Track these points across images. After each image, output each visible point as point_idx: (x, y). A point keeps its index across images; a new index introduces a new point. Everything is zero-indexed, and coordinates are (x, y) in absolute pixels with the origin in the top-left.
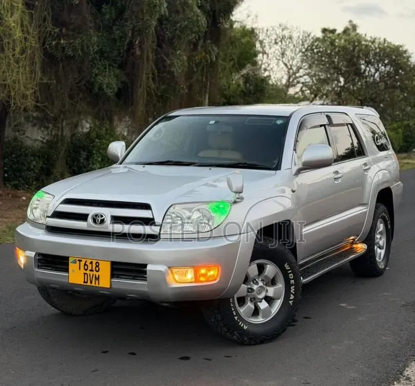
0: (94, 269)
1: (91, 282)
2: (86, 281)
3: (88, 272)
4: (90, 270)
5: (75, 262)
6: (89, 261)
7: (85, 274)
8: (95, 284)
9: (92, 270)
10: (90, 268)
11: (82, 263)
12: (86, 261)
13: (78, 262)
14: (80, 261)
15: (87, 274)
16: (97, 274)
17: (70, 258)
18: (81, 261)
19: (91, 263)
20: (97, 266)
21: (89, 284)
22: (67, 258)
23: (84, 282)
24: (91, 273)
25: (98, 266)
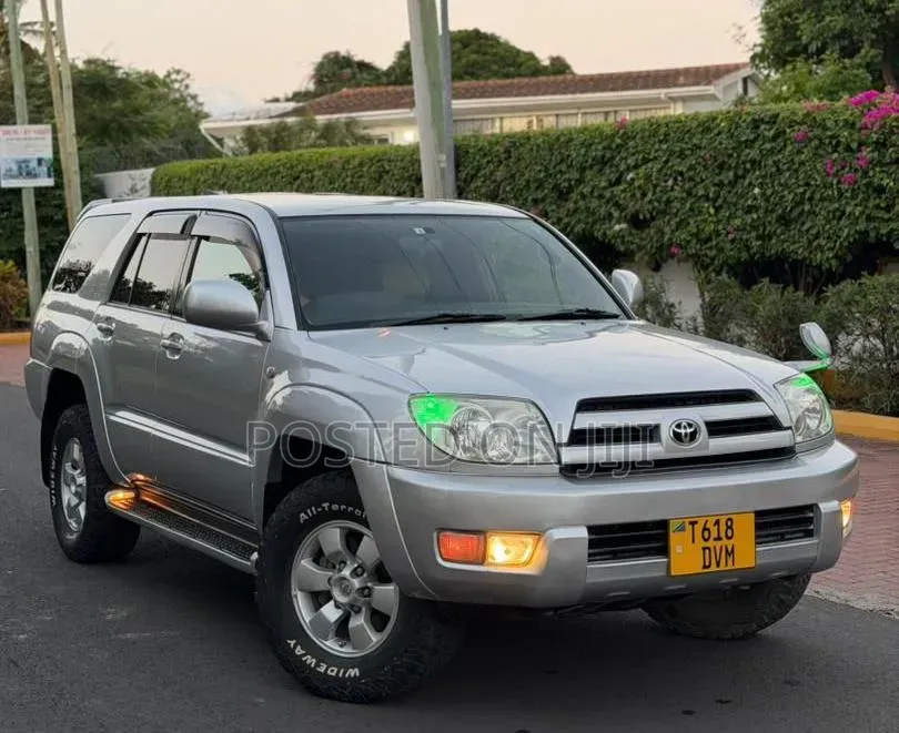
0: (723, 534)
1: (718, 564)
2: (707, 564)
3: (711, 544)
4: (715, 539)
5: (682, 529)
6: (714, 519)
7: (704, 549)
8: (727, 565)
9: (719, 538)
10: (714, 534)
11: (699, 528)
12: (707, 521)
13: (689, 528)
14: (693, 523)
15: (709, 548)
16: (729, 544)
17: (672, 522)
18: (696, 522)
19: (717, 523)
20: (728, 527)
21: (714, 568)
22: (664, 524)
23: (705, 567)
24: (719, 544)
25: (731, 528)
